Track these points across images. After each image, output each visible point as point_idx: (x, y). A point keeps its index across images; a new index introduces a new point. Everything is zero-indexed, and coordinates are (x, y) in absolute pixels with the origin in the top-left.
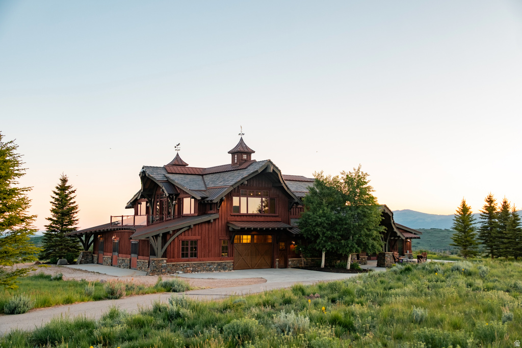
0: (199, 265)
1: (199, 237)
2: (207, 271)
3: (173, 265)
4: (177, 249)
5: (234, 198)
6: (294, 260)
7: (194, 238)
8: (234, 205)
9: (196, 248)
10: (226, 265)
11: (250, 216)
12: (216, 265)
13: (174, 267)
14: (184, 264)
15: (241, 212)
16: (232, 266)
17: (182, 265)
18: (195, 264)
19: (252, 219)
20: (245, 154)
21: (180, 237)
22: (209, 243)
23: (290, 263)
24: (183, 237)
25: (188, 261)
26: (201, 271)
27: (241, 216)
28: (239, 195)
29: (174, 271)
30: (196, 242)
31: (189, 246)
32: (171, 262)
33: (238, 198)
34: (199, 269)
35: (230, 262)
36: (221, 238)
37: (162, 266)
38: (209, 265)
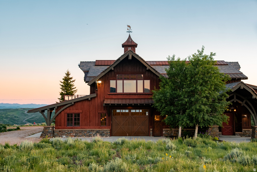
0: (80, 131)
1: (81, 111)
2: (87, 136)
3: (60, 131)
4: (63, 120)
5: (111, 81)
6: (168, 130)
7: (77, 112)
8: (111, 87)
9: (79, 119)
10: (103, 132)
11: (125, 94)
12: (95, 132)
13: (61, 133)
14: (68, 131)
15: (117, 92)
16: (109, 133)
17: (67, 131)
18: (77, 131)
19: (128, 97)
20: (130, 47)
21: (66, 111)
22: (90, 115)
23: (164, 132)
24: (68, 111)
25: (72, 128)
26: (82, 136)
27: (117, 94)
28: (115, 79)
29: (60, 136)
30: (79, 115)
31: (73, 118)
32: (59, 129)
33: (115, 81)
34: (81, 135)
35: (107, 130)
36: (99, 112)
37: (48, 132)
38: (89, 132)
